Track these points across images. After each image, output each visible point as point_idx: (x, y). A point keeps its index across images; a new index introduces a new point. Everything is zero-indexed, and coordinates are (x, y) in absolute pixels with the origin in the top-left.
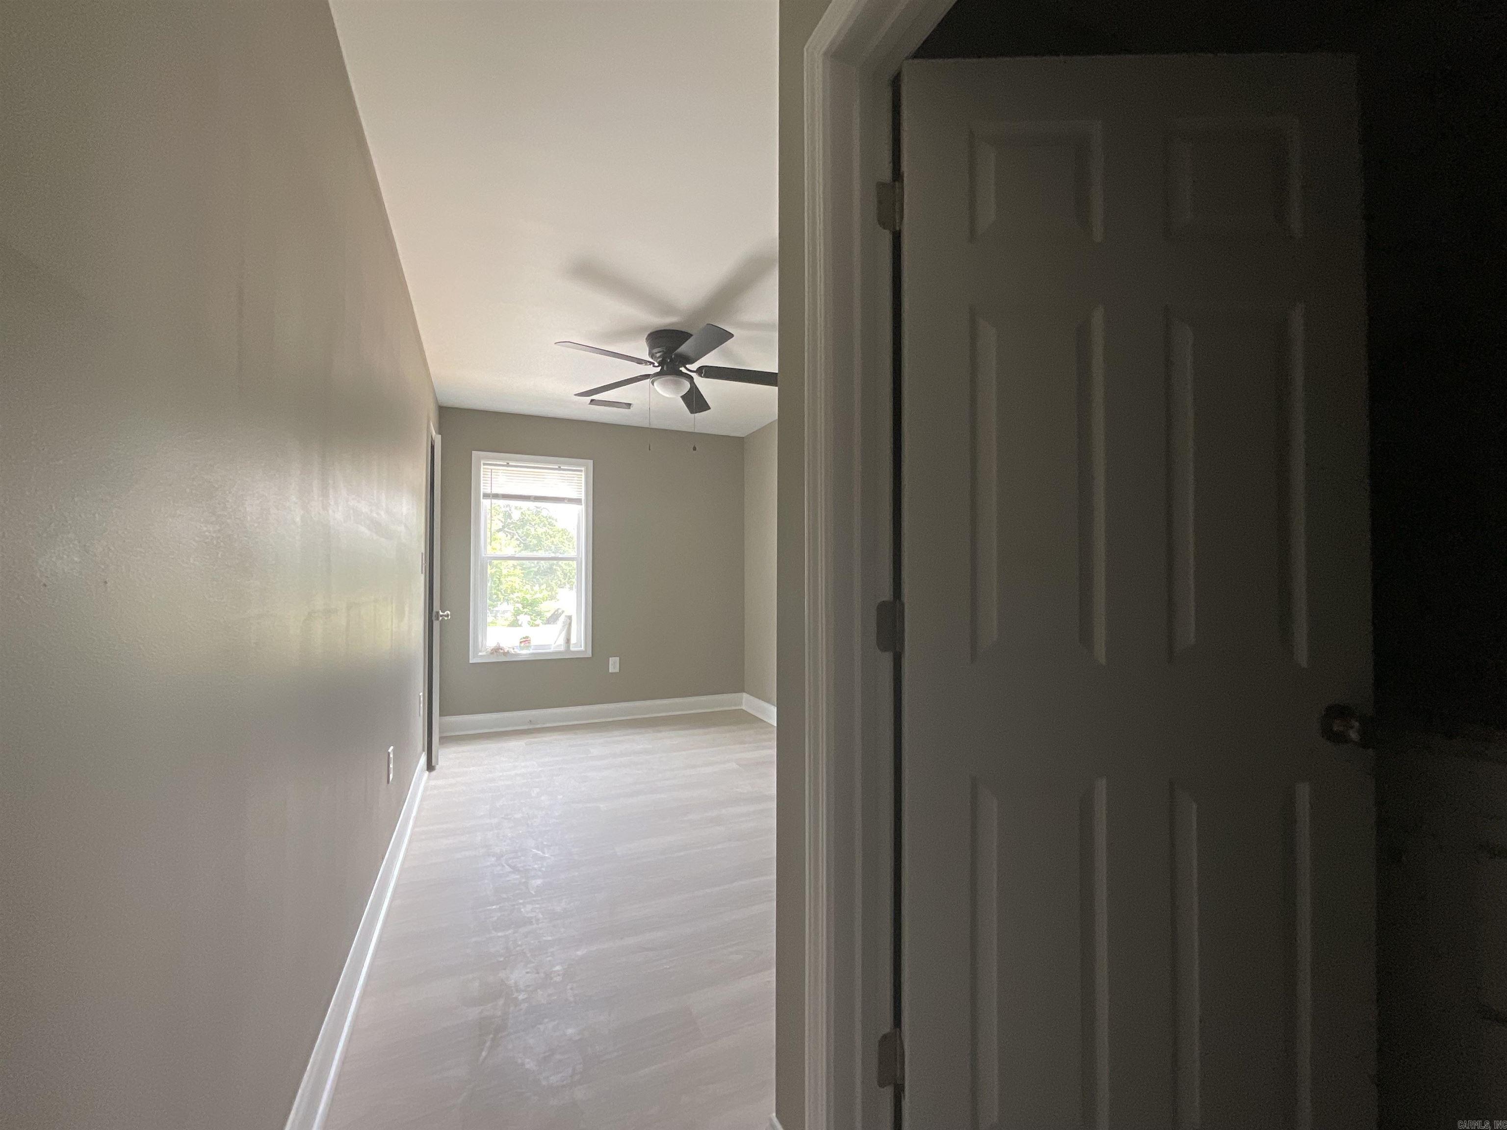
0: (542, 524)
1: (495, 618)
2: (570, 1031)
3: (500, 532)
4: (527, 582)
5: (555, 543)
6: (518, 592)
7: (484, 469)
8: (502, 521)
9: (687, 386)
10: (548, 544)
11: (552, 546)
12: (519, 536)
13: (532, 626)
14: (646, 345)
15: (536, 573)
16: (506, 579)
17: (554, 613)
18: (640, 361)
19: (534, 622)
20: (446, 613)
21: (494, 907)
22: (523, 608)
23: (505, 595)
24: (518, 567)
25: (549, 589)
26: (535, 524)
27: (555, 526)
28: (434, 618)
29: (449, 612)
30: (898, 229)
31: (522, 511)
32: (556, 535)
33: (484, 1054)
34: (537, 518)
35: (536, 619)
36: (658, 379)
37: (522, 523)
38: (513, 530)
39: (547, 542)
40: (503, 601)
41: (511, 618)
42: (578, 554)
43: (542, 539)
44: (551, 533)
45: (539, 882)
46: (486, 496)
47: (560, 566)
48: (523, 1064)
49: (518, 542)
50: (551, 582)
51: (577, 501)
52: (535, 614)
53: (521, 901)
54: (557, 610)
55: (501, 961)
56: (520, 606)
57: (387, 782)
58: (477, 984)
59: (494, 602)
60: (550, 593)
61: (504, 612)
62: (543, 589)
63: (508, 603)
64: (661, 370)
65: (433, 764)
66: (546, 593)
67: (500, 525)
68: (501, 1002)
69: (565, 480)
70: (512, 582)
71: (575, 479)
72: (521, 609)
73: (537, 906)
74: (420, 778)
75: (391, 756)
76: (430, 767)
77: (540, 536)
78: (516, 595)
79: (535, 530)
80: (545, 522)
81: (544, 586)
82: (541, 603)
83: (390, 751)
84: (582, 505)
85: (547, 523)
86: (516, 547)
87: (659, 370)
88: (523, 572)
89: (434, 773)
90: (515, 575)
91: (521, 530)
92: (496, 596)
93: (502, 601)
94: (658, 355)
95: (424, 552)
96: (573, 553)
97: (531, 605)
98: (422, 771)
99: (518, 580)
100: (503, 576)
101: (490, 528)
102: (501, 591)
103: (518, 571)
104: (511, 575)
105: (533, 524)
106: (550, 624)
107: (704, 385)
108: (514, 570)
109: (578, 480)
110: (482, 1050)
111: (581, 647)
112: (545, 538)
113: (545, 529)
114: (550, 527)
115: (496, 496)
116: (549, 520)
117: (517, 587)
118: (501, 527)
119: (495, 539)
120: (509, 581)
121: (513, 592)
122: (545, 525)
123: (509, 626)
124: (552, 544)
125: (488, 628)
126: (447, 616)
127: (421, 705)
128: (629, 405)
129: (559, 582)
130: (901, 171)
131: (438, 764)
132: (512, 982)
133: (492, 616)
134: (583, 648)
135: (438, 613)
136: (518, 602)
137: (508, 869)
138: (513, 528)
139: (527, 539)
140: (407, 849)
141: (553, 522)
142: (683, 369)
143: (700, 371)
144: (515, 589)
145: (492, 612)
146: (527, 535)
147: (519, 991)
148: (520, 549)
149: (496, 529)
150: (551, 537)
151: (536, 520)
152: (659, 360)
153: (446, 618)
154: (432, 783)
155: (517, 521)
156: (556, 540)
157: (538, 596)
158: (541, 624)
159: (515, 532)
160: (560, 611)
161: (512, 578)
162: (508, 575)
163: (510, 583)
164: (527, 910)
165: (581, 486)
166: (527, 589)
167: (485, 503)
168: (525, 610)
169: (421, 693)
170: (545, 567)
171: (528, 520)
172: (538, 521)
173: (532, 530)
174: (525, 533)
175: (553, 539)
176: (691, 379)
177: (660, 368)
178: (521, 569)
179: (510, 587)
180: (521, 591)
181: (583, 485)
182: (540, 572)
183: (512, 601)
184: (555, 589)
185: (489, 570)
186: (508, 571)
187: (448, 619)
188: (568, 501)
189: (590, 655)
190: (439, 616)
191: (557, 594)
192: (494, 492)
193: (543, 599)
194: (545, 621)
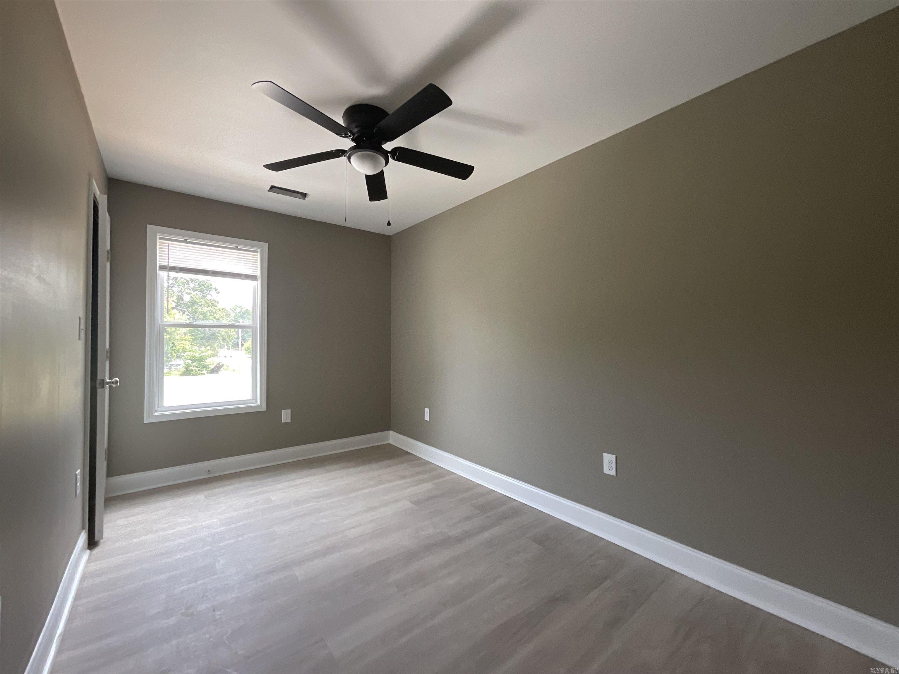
0: (207, 305)
1: (170, 370)
3: (174, 310)
4: (195, 345)
5: (217, 318)
7: (160, 242)
8: (175, 302)
9: (383, 163)
11: (215, 320)
13: (199, 375)
15: (202, 338)
16: (179, 342)
17: (217, 365)
18: (340, 131)
20: (113, 380)
22: (192, 363)
23: (178, 353)
24: (189, 334)
27: (217, 306)
28: (98, 386)
29: (117, 379)
31: (191, 295)
32: (218, 312)
34: (203, 300)
35: (202, 370)
36: (356, 152)
40: (176, 357)
41: (182, 370)
42: (254, 323)
44: (214, 311)
46: (163, 268)
47: (220, 334)
49: (188, 317)
51: (251, 277)
52: (201, 367)
54: (219, 364)
56: (190, 361)
59: (168, 359)
61: (177, 365)
62: (208, 350)
64: (356, 146)
65: (95, 539)
71: (251, 258)
72: (191, 363)
76: (91, 544)
78: (186, 353)
80: (210, 303)
82: (206, 359)
84: (256, 281)
85: (211, 304)
88: (192, 337)
89: (94, 551)
90: (185, 340)
92: (170, 355)
97: (197, 360)
98: (82, 550)
99: (188, 343)
100: (176, 340)
102: (174, 351)
103: (188, 337)
104: (182, 340)
108: (185, 335)
109: (254, 259)
111: (257, 403)
112: (209, 314)
115: (173, 269)
116: (212, 302)
117: (188, 348)
121: (184, 352)
122: (209, 306)
124: (214, 319)
125: (165, 377)
128: (304, 195)
129: (219, 345)
131: (102, 537)
133: (167, 368)
134: (258, 404)
135: (103, 381)
136: (187, 359)
138: (184, 307)
141: (216, 303)
144: (186, 349)
145: (167, 366)
146: (196, 312)
150: (214, 314)
151: (202, 301)
152: (355, 136)
153: (114, 386)
154: (94, 566)
155: (187, 302)
157: (204, 354)
158: (206, 373)
159: (186, 310)
160: (220, 364)
161: (184, 342)
163: (182, 345)
165: (257, 265)
166: (195, 349)
167: (163, 275)
168: (194, 364)
170: (209, 334)
171: (195, 302)
172: (203, 302)
174: (193, 311)
175: (215, 315)
176: (387, 157)
177: (355, 143)
178: (190, 336)
179: (181, 348)
180: (190, 351)
181: (259, 263)
182: (206, 337)
183: (183, 358)
184: (217, 349)
185: (165, 336)
186: (180, 337)
187: (117, 387)
188: (245, 277)
189: (265, 409)
190: (105, 383)
191: (218, 352)
192: (171, 264)
193: (208, 356)
194: (209, 372)
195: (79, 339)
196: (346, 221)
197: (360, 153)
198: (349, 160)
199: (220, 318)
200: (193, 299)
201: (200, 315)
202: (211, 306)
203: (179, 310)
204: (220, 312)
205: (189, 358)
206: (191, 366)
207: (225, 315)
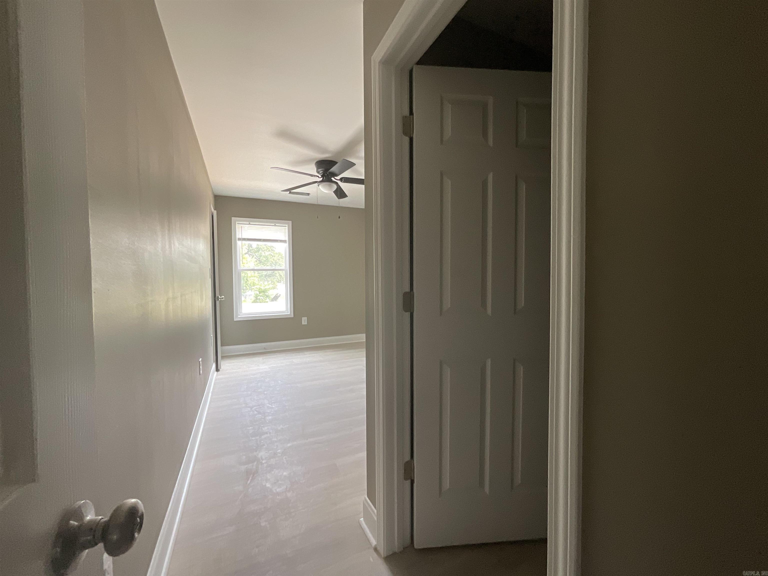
0: (268, 250)
1: (245, 298)
2: (285, 473)
4: (261, 280)
5: (275, 260)
6: (256, 285)
7: (238, 226)
9: (335, 187)
10: (271, 260)
12: (256, 256)
13: (264, 302)
14: (315, 167)
15: (266, 276)
17: (276, 295)
18: (312, 175)
19: (266, 300)
20: (222, 297)
21: (250, 428)
22: (260, 293)
23: (250, 287)
25: (272, 283)
26: (264, 250)
28: (216, 300)
29: (223, 297)
30: (412, 136)
33: (249, 482)
36: (321, 184)
37: (258, 249)
38: (253, 253)
39: (271, 259)
41: (253, 299)
42: (286, 266)
43: (268, 258)
44: (273, 254)
45: (270, 417)
46: (239, 239)
48: (265, 485)
50: (274, 280)
51: (284, 241)
52: (266, 297)
53: (262, 425)
54: (277, 294)
55: (255, 449)
56: (258, 292)
57: (199, 374)
58: (244, 457)
59: (244, 290)
60: (273, 286)
61: (250, 295)
62: (270, 284)
63: (252, 291)
64: (322, 180)
65: (219, 368)
66: (271, 286)
67: (246, 251)
68: (255, 463)
69: (278, 231)
70: (253, 280)
71: (284, 230)
72: (259, 294)
73: (270, 427)
74: (213, 376)
75: (201, 363)
76: (217, 370)
77: (267, 256)
78: (255, 287)
79: (264, 253)
81: (270, 282)
82: (269, 291)
83: (200, 360)
84: (287, 243)
86: (255, 262)
87: (321, 180)
89: (219, 372)
91: (257, 253)
92: (245, 287)
93: (248, 290)
94: (321, 172)
95: (210, 268)
96: (283, 267)
97: (263, 292)
98: (214, 371)
99: (256, 279)
100: (249, 278)
101: (242, 253)
102: (248, 285)
105: (263, 250)
106: (273, 301)
107: (344, 186)
108: (254, 274)
109: (284, 231)
110: (248, 480)
113: (269, 253)
114: (272, 252)
115: (244, 239)
116: (272, 248)
117: (256, 282)
118: (247, 252)
119: (244, 258)
120: (252, 279)
121: (254, 285)
122: (269, 251)
123: (252, 302)
124: (273, 260)
125: (243, 303)
126: (223, 298)
127: (212, 341)
128: (309, 195)
129: (277, 280)
130: (413, 112)
131: (221, 368)
132: (259, 456)
134: (289, 313)
135: (218, 297)
136: (256, 291)
137: (256, 412)
139: (261, 258)
140: (209, 405)
141: (274, 249)
142: (333, 179)
143: (341, 180)
145: (243, 296)
146: (261, 256)
147: (262, 459)
148: (257, 263)
149: (245, 253)
151: (264, 248)
152: (321, 174)
153: (222, 300)
154: (219, 377)
155: (255, 248)
156: (275, 258)
157: (267, 287)
158: (269, 301)
159: (254, 254)
161: (253, 278)
162: (251, 277)
163: (252, 281)
164: (265, 429)
165: (286, 232)
166: (261, 284)
167: (239, 243)
168: (261, 294)
169: (212, 335)
171: (260, 248)
172: (266, 248)
173: (263, 253)
174: (259, 255)
175: (274, 258)
176: (337, 183)
177: (322, 178)
178: (258, 274)
179: (252, 283)
180: (258, 285)
181: (287, 233)
182: (268, 275)
183: (253, 290)
184: (276, 284)
185: (242, 275)
186: (251, 275)
187: (223, 300)
188: (280, 241)
189: (292, 316)
190: (219, 298)
191: (277, 286)
192: (243, 237)
193: (270, 289)
194: (271, 300)
195: (210, 278)
196: (318, 218)
197: (322, 184)
198: (319, 185)
199: (277, 260)
200: (258, 246)
201: (264, 258)
202: (271, 251)
203: (250, 255)
204: (277, 255)
205: (257, 290)
206: (259, 296)
207: (280, 257)
